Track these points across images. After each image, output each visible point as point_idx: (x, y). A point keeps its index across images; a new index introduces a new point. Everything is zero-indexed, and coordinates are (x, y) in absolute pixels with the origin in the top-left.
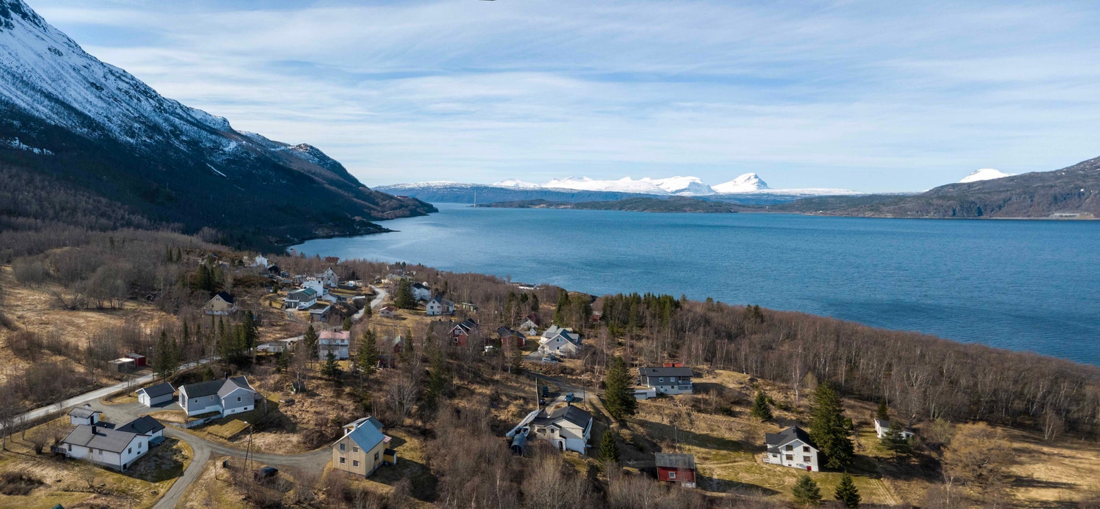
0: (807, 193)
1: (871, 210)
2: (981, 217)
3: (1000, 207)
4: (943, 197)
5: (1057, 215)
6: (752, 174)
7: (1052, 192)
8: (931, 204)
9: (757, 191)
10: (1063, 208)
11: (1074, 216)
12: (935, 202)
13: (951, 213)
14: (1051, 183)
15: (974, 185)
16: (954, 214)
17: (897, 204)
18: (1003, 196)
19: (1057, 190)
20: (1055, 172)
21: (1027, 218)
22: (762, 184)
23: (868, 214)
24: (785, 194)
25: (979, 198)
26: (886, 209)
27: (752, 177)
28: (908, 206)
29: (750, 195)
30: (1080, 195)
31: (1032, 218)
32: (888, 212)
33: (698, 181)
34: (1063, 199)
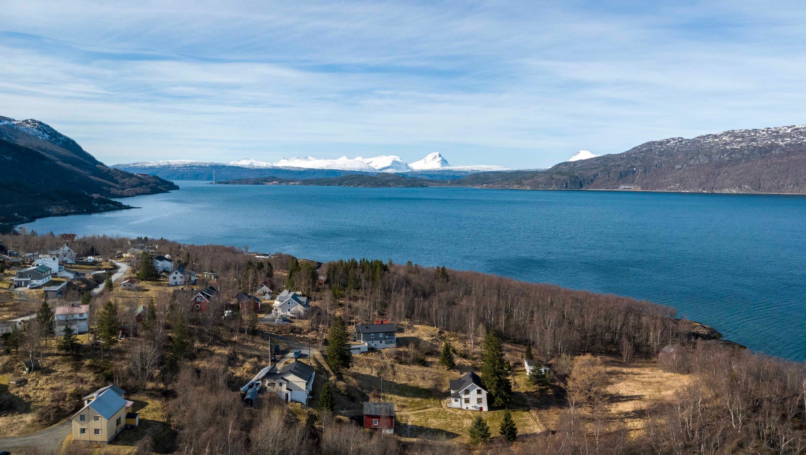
0: (475, 169)
1: (517, 184)
2: (582, 189)
3: (592, 181)
4: (559, 173)
5: (622, 188)
6: (438, 153)
7: (619, 170)
8: (553, 179)
9: (441, 168)
10: (624, 183)
11: (631, 188)
12: (558, 177)
13: (565, 186)
14: (618, 163)
15: (578, 164)
16: (567, 187)
17: (533, 179)
18: (594, 172)
19: (621, 169)
20: (620, 155)
21: (607, 190)
22: (444, 162)
23: (516, 187)
24: (461, 170)
25: (580, 174)
26: (526, 182)
27: (437, 156)
28: (540, 179)
29: (436, 171)
30: (634, 172)
31: (609, 190)
32: (527, 185)
33: (398, 160)
34: (625, 175)
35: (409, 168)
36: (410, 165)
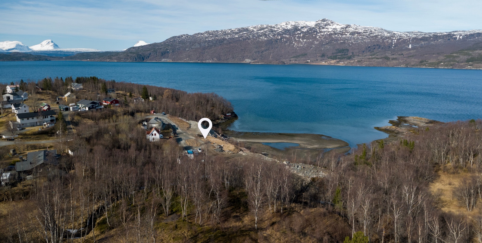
0: (78, 50)
1: (109, 59)
2: (144, 61)
3: (148, 57)
4: (131, 53)
5: (163, 60)
6: (50, 40)
7: (161, 51)
8: (128, 56)
9: (55, 50)
10: (164, 58)
11: (167, 61)
12: (130, 55)
13: (135, 59)
14: (160, 48)
15: (140, 48)
16: (136, 60)
17: (117, 56)
18: (149, 52)
19: (162, 50)
20: (161, 43)
21: (156, 61)
22: (55, 46)
23: (108, 60)
24: (69, 51)
25: (142, 53)
26: (114, 58)
27: (50, 42)
28: (121, 56)
29: (51, 52)
30: (168, 52)
31: (157, 61)
32: (115, 59)
33: (21, 44)
34: (164, 54)
35: (30, 49)
36: (30, 47)
